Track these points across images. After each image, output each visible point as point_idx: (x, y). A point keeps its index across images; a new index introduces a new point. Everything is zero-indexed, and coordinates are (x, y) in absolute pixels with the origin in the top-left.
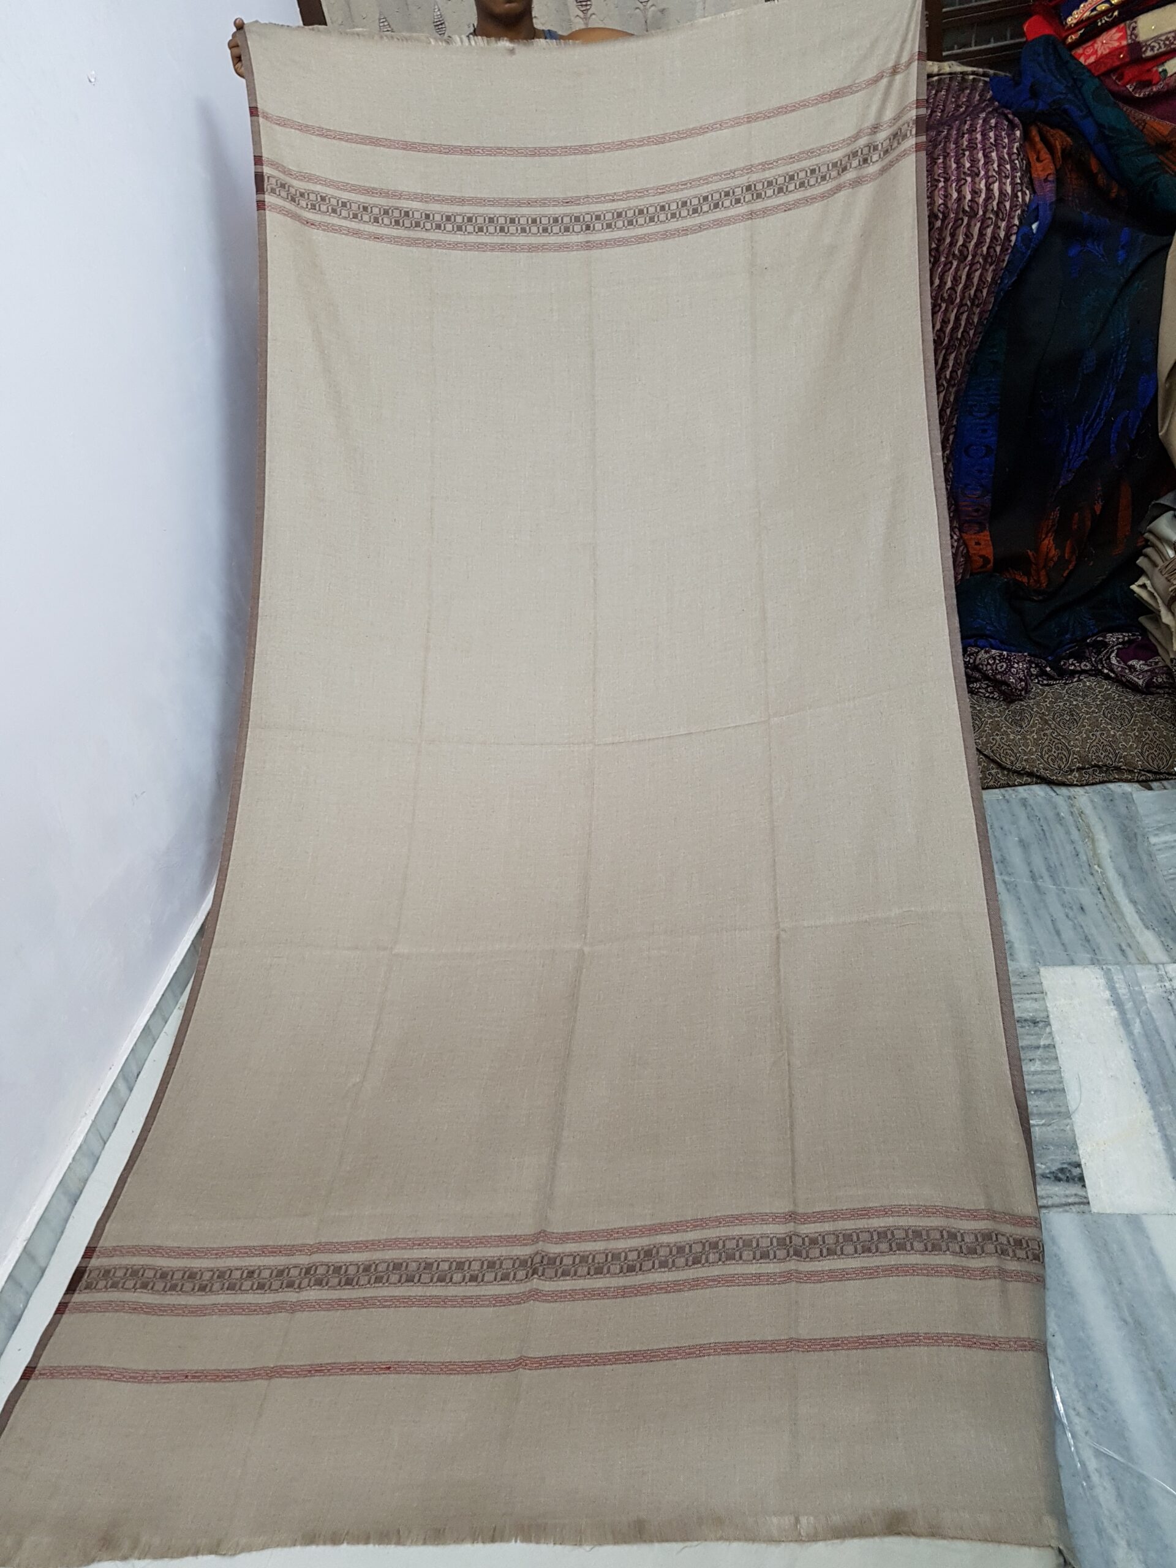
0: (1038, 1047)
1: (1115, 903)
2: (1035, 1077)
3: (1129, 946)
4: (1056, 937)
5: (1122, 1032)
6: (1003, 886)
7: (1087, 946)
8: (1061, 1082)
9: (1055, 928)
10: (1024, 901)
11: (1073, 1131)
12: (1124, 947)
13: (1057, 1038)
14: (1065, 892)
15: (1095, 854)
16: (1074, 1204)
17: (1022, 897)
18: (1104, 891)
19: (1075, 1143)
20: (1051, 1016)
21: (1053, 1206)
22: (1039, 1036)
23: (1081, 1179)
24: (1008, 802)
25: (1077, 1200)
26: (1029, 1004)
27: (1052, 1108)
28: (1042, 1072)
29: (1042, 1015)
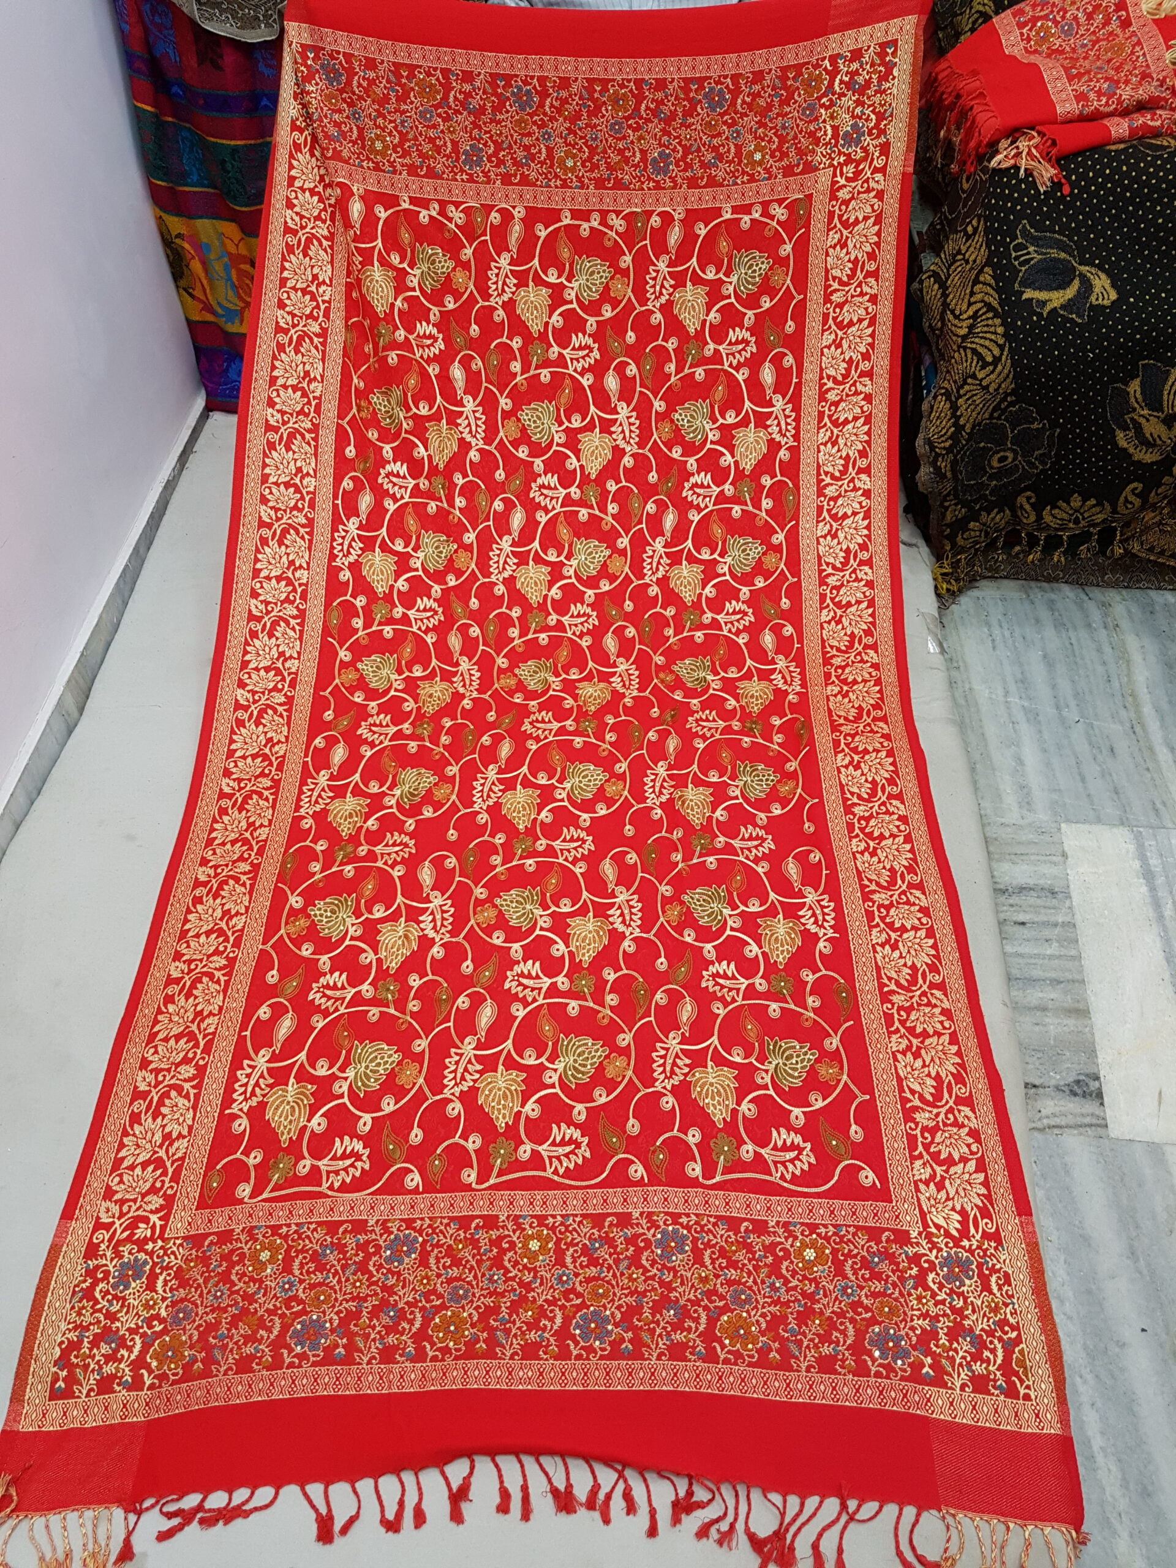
0: (1056, 925)
1: (1150, 747)
2: (1054, 963)
3: (1164, 804)
4: (1081, 785)
5: (1151, 914)
6: (1022, 713)
7: (1115, 797)
8: (1081, 972)
9: (1080, 774)
10: (1046, 735)
11: (1092, 1035)
12: (1159, 806)
13: (1078, 917)
14: (1093, 728)
15: (1130, 682)
16: (1090, 1125)
17: (1044, 729)
18: (1138, 729)
19: (1094, 1051)
20: (1072, 887)
21: (1068, 1126)
22: (1057, 909)
23: (1099, 1095)
24: (1033, 603)
25: (1094, 1121)
26: (1046, 869)
27: (1068, 1002)
28: (1059, 957)
29: (1062, 884)
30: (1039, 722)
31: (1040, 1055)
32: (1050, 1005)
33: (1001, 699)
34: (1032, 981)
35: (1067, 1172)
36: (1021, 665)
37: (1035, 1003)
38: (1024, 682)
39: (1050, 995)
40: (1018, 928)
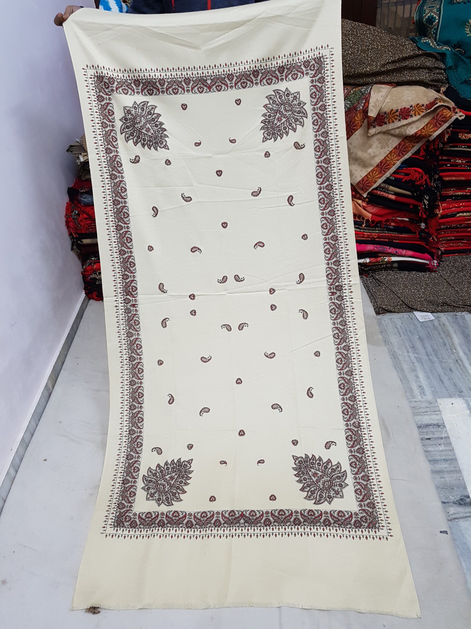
0: (442, 438)
1: (465, 367)
2: (444, 453)
4: (442, 384)
6: (415, 359)
7: (455, 387)
8: (455, 455)
9: (440, 380)
10: (425, 367)
11: (464, 480)
13: (450, 434)
14: (442, 362)
15: (453, 344)
17: (424, 364)
18: (459, 361)
19: (465, 486)
20: (445, 423)
21: (461, 518)
22: (441, 432)
24: (411, 319)
26: (434, 417)
27: (452, 469)
28: (446, 450)
29: (441, 422)
30: (422, 362)
31: (444, 490)
32: (445, 470)
33: (406, 354)
34: (436, 461)
36: (411, 342)
37: (439, 469)
38: (413, 347)
39: (445, 466)
40: (428, 441)
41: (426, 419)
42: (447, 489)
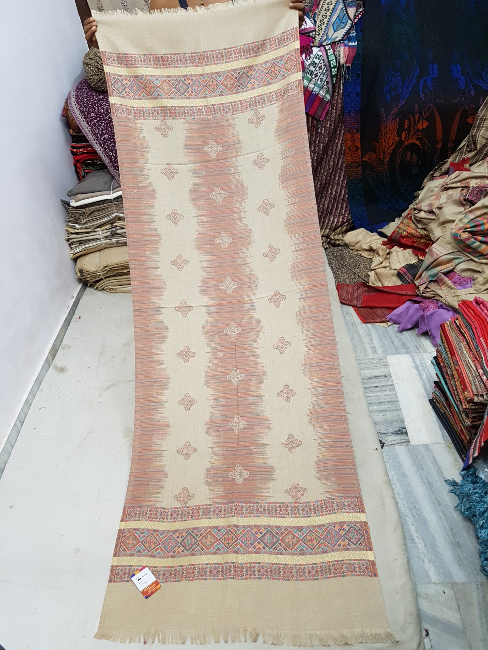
0: (387, 386)
2: (388, 397)
3: (420, 346)
4: (392, 345)
5: (419, 378)
7: (404, 346)
8: (397, 398)
9: (391, 341)
11: (402, 415)
12: (418, 347)
13: (394, 382)
16: (404, 442)
19: (403, 420)
20: (392, 374)
21: (396, 444)
22: (387, 381)
23: (406, 433)
25: (405, 441)
26: (383, 370)
27: (394, 408)
28: (390, 395)
29: (389, 373)
32: (388, 409)
34: (380, 403)
35: (397, 456)
37: (383, 409)
39: (388, 406)
40: (376, 388)
41: (376, 372)
42: (387, 423)
